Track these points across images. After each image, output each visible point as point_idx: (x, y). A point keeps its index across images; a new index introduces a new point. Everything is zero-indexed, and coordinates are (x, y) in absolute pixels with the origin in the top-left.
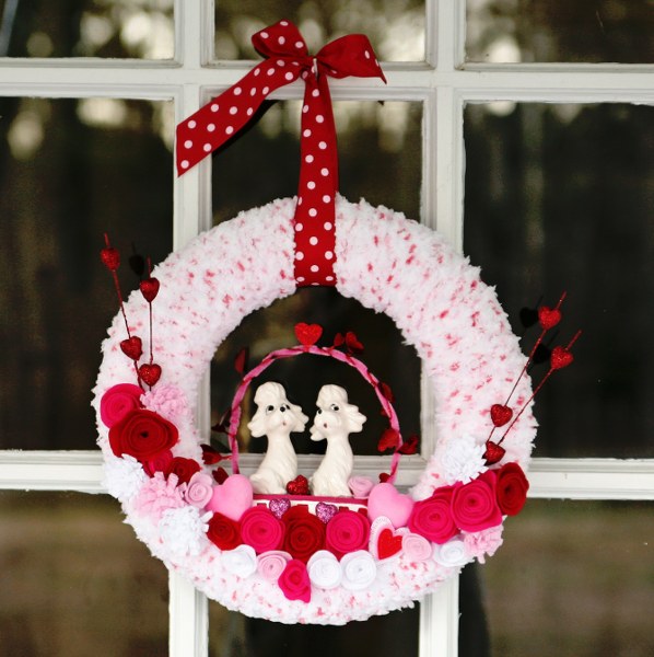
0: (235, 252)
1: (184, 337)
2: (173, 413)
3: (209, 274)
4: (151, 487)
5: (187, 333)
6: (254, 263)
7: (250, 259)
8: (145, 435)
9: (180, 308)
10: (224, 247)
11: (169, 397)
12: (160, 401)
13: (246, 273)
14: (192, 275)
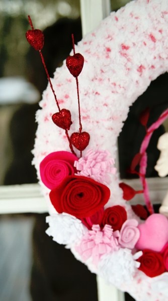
0: (146, 25)
1: (106, 105)
2: (103, 174)
3: (125, 47)
4: (91, 238)
5: (109, 102)
6: (164, 34)
7: (160, 31)
8: (81, 195)
9: (101, 80)
10: (136, 21)
11: (99, 160)
12: (92, 165)
13: (157, 43)
14: (109, 50)
